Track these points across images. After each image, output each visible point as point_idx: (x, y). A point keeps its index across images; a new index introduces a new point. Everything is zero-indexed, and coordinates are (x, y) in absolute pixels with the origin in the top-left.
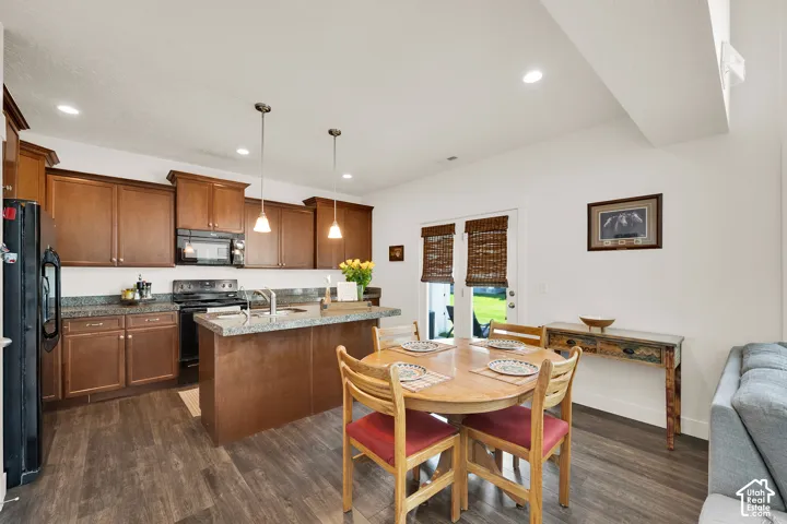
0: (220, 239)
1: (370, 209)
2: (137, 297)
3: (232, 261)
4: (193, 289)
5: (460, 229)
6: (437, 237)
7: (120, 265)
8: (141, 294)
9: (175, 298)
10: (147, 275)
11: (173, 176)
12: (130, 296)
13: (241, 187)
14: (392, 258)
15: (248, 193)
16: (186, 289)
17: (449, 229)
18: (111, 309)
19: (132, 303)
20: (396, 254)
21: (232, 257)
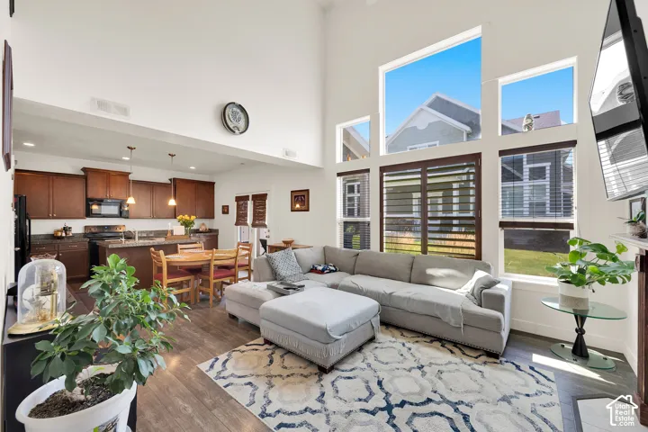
0: (114, 204)
1: (212, 184)
2: (64, 235)
3: (121, 215)
4: (97, 230)
5: (250, 198)
6: (241, 200)
7: (53, 218)
8: (66, 234)
9: (85, 235)
10: (68, 223)
11: (84, 169)
12: (59, 234)
13: (126, 175)
14: (224, 213)
15: (131, 177)
16: (93, 230)
17: (246, 198)
18: (50, 241)
19: (61, 238)
20: (225, 210)
21: (121, 213)
